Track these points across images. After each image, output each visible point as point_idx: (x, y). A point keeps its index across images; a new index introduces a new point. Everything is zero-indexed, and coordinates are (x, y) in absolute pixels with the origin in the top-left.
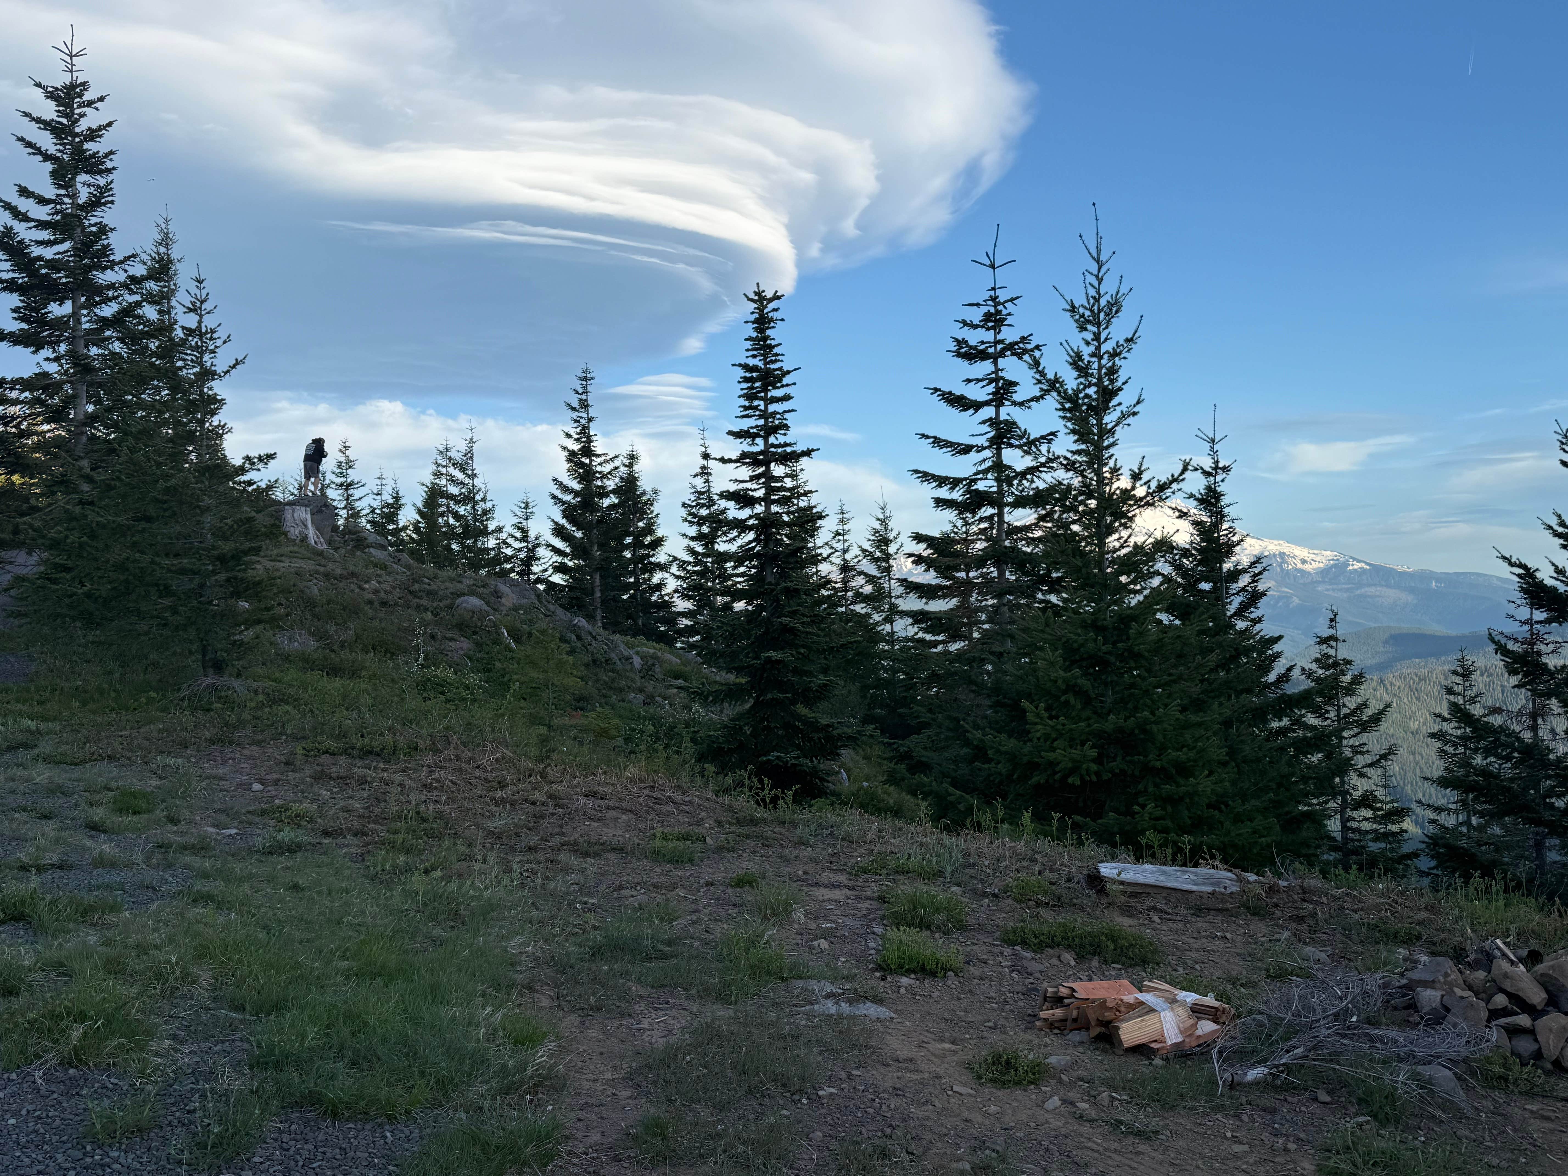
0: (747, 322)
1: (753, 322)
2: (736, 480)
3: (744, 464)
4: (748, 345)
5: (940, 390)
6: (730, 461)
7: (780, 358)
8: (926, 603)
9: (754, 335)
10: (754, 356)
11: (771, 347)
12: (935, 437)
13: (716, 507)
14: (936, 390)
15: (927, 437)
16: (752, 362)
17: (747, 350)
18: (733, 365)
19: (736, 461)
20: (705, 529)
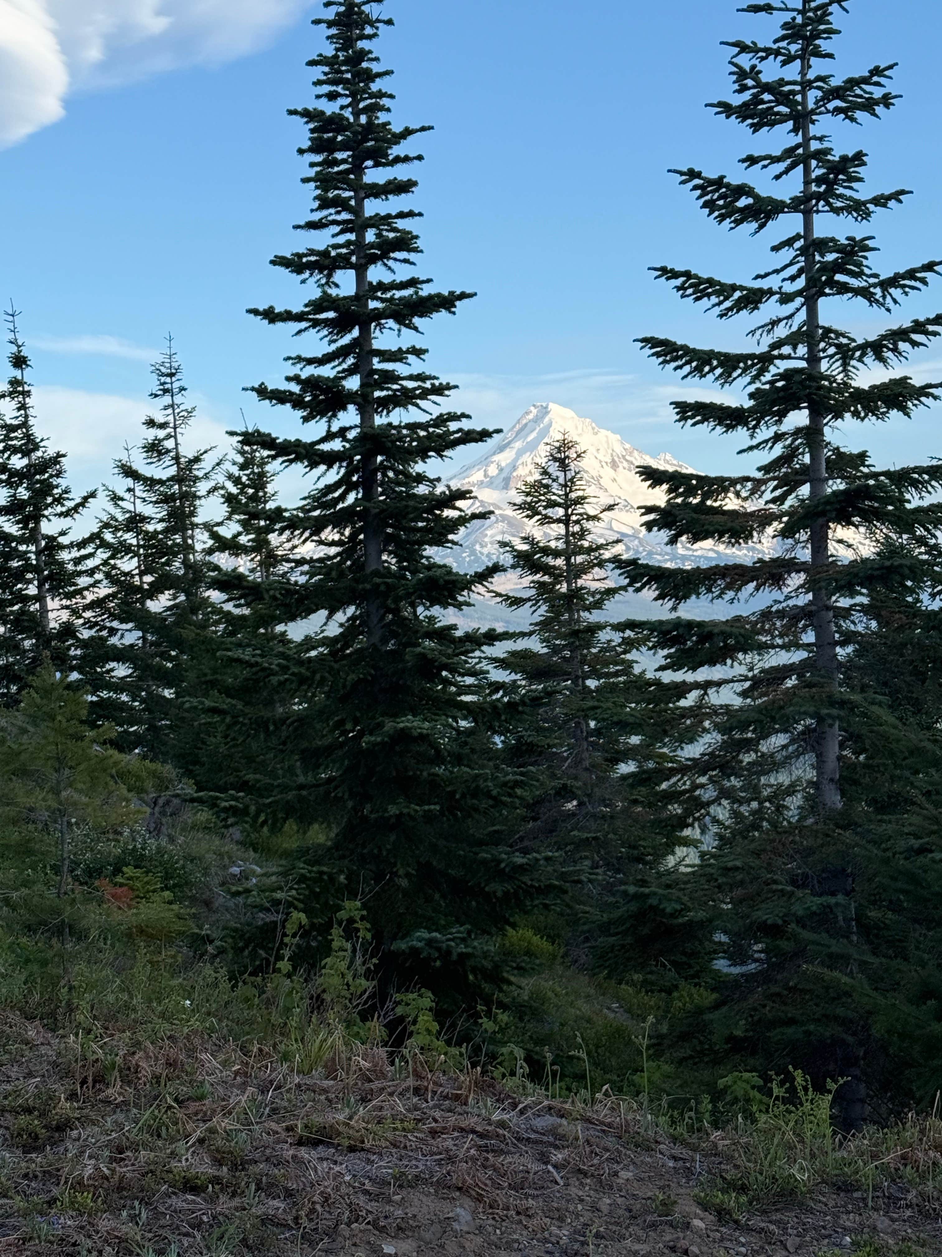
0: (317, 22)
1: (330, 24)
2: (299, 359)
3: (316, 323)
4: (319, 72)
5: (698, 175)
6: (288, 316)
7: (385, 101)
8: (674, 609)
9: (329, 51)
10: (332, 96)
11: (371, 77)
12: (687, 274)
13: (39, 454)
14: (692, 174)
15: (675, 275)
16: (330, 108)
17: (318, 83)
18: (292, 112)
19: (299, 317)
20: (23, 493)
